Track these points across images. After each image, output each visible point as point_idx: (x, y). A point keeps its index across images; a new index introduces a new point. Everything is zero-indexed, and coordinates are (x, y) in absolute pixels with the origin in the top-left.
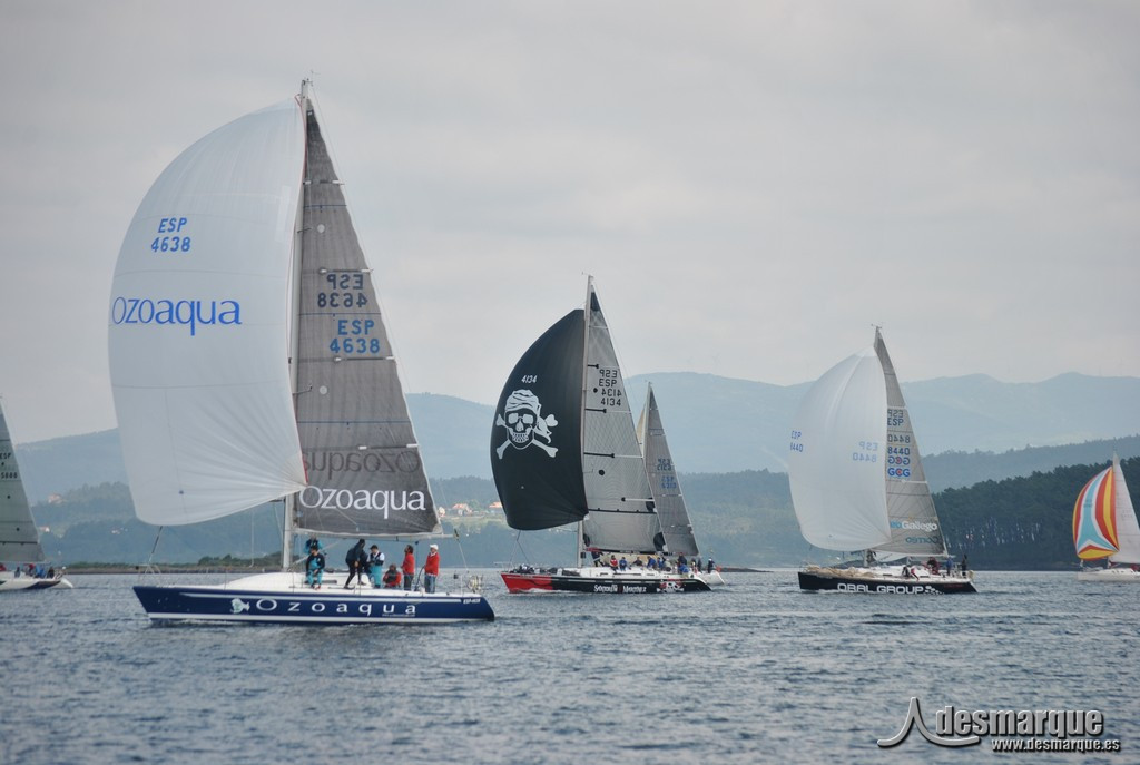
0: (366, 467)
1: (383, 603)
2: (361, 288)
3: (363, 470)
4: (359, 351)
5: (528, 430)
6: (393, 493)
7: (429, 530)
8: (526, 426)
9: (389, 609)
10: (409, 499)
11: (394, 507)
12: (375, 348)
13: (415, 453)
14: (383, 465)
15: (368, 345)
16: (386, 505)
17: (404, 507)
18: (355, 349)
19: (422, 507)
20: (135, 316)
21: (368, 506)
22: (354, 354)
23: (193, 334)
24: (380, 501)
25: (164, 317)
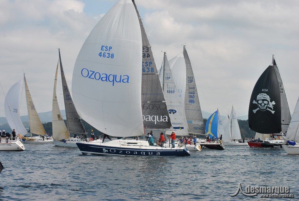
0: (149, 108)
1: (149, 152)
2: (148, 52)
3: (148, 109)
4: (147, 72)
5: (266, 106)
6: (158, 116)
7: (169, 128)
8: (265, 104)
9: (151, 153)
10: (163, 118)
11: (158, 121)
12: (152, 71)
13: (165, 104)
14: (155, 107)
15: (150, 70)
16: (155, 120)
17: (161, 121)
18: (146, 71)
19: (167, 121)
20: (93, 76)
21: (150, 120)
22: (146, 73)
23: (113, 85)
24: (154, 119)
25: (104, 79)
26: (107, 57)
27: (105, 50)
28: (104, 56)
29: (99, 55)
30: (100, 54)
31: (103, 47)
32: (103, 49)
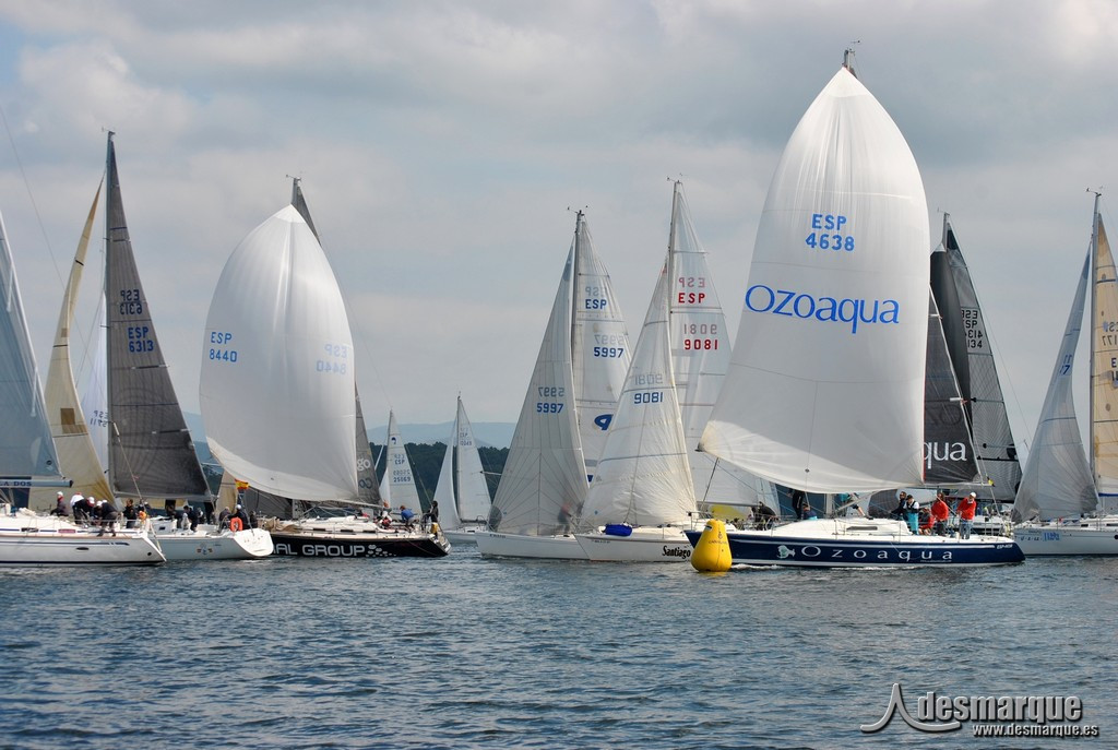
1: (923, 550)
6: (936, 444)
7: (970, 480)
9: (927, 555)
10: (951, 450)
11: (937, 458)
16: (929, 456)
17: (946, 458)
19: (963, 458)
20: (789, 307)
23: (854, 332)
25: (826, 314)
26: (834, 248)
27: (826, 227)
28: (824, 243)
29: (809, 244)
30: (809, 239)
31: (818, 219)
32: (817, 224)
